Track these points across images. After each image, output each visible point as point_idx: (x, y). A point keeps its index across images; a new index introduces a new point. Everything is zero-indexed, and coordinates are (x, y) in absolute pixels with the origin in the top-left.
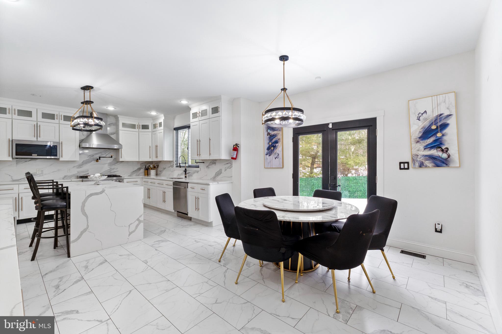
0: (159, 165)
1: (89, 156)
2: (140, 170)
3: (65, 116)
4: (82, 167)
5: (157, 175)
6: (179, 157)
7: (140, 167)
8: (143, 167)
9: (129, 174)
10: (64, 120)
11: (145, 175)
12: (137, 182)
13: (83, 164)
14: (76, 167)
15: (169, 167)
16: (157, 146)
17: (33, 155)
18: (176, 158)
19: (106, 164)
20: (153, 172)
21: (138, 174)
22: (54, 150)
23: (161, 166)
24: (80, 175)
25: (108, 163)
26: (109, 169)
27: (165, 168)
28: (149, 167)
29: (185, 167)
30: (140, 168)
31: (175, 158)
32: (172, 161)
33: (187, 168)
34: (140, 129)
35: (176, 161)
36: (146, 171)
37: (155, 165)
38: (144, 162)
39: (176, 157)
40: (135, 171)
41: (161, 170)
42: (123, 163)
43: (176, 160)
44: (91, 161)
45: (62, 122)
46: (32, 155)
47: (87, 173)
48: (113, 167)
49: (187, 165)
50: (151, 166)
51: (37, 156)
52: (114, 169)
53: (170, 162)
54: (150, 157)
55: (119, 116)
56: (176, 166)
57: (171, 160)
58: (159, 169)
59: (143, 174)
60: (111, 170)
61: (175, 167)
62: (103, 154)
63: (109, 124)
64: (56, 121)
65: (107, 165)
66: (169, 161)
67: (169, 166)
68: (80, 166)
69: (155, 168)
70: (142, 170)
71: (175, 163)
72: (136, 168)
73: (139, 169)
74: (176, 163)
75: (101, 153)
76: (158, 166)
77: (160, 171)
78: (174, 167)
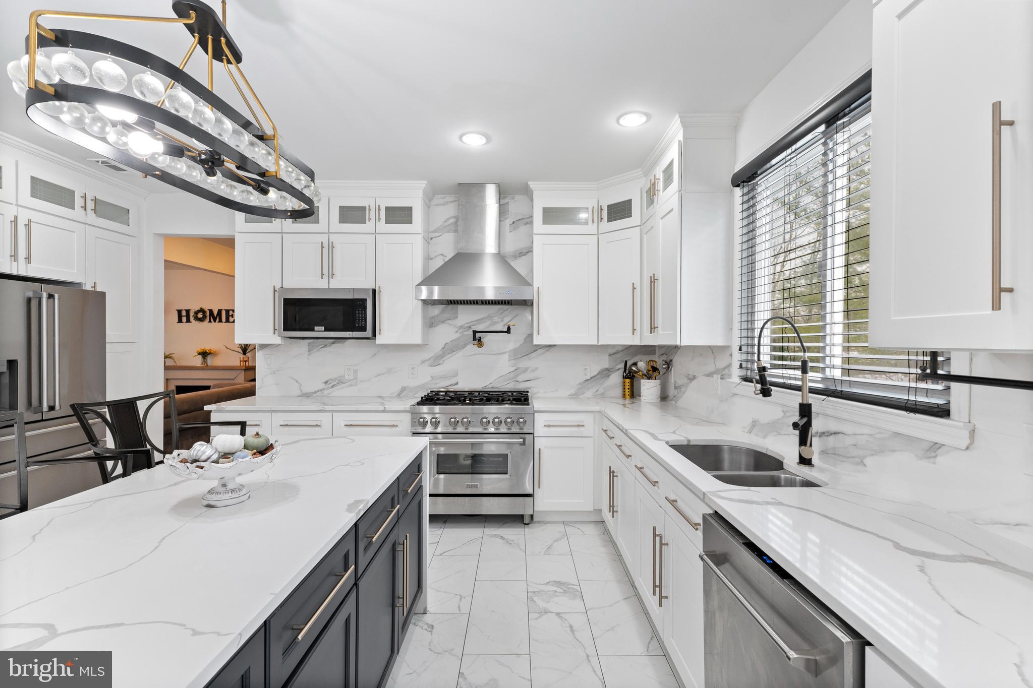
0: (673, 362)
1: (460, 327)
2: (609, 376)
3: (389, 207)
4: (441, 362)
5: (664, 397)
6: (758, 325)
7: (607, 366)
8: (618, 367)
9: (573, 391)
10: (387, 222)
11: (624, 396)
12: (582, 429)
13: (444, 353)
14: (428, 362)
15: (710, 375)
16: (653, 281)
17: (316, 328)
18: (744, 333)
19: (504, 353)
20: (649, 388)
21: (601, 391)
22: (359, 313)
23: (681, 367)
24: (438, 386)
25: (509, 352)
26: (513, 369)
27: (694, 378)
28: (634, 368)
29: (798, 388)
30: (607, 369)
31: (736, 333)
32: (725, 349)
33: (813, 399)
34: (601, 224)
35: (744, 349)
36: (628, 380)
37: (660, 363)
38: (620, 349)
39: (744, 326)
40: (591, 378)
41: (680, 382)
42: (553, 349)
43: (744, 341)
44: (465, 346)
45: (383, 226)
46: (313, 330)
47: (453, 381)
48: (523, 364)
49: (814, 379)
50: (642, 365)
51: (325, 330)
52: (525, 370)
53: (712, 351)
54: (634, 330)
55: (532, 185)
56: (743, 373)
57: (719, 342)
58: (675, 377)
59: (618, 392)
60: (518, 375)
61: (736, 379)
62: (497, 323)
63: (513, 223)
64: (369, 226)
65: (507, 355)
66: (710, 347)
67: (710, 368)
68: (437, 360)
69: (656, 374)
70: (616, 378)
71: (737, 357)
72: (595, 370)
73: (606, 373)
74: (744, 357)
75: (489, 317)
76: (669, 364)
77: (676, 388)
78: (730, 376)
